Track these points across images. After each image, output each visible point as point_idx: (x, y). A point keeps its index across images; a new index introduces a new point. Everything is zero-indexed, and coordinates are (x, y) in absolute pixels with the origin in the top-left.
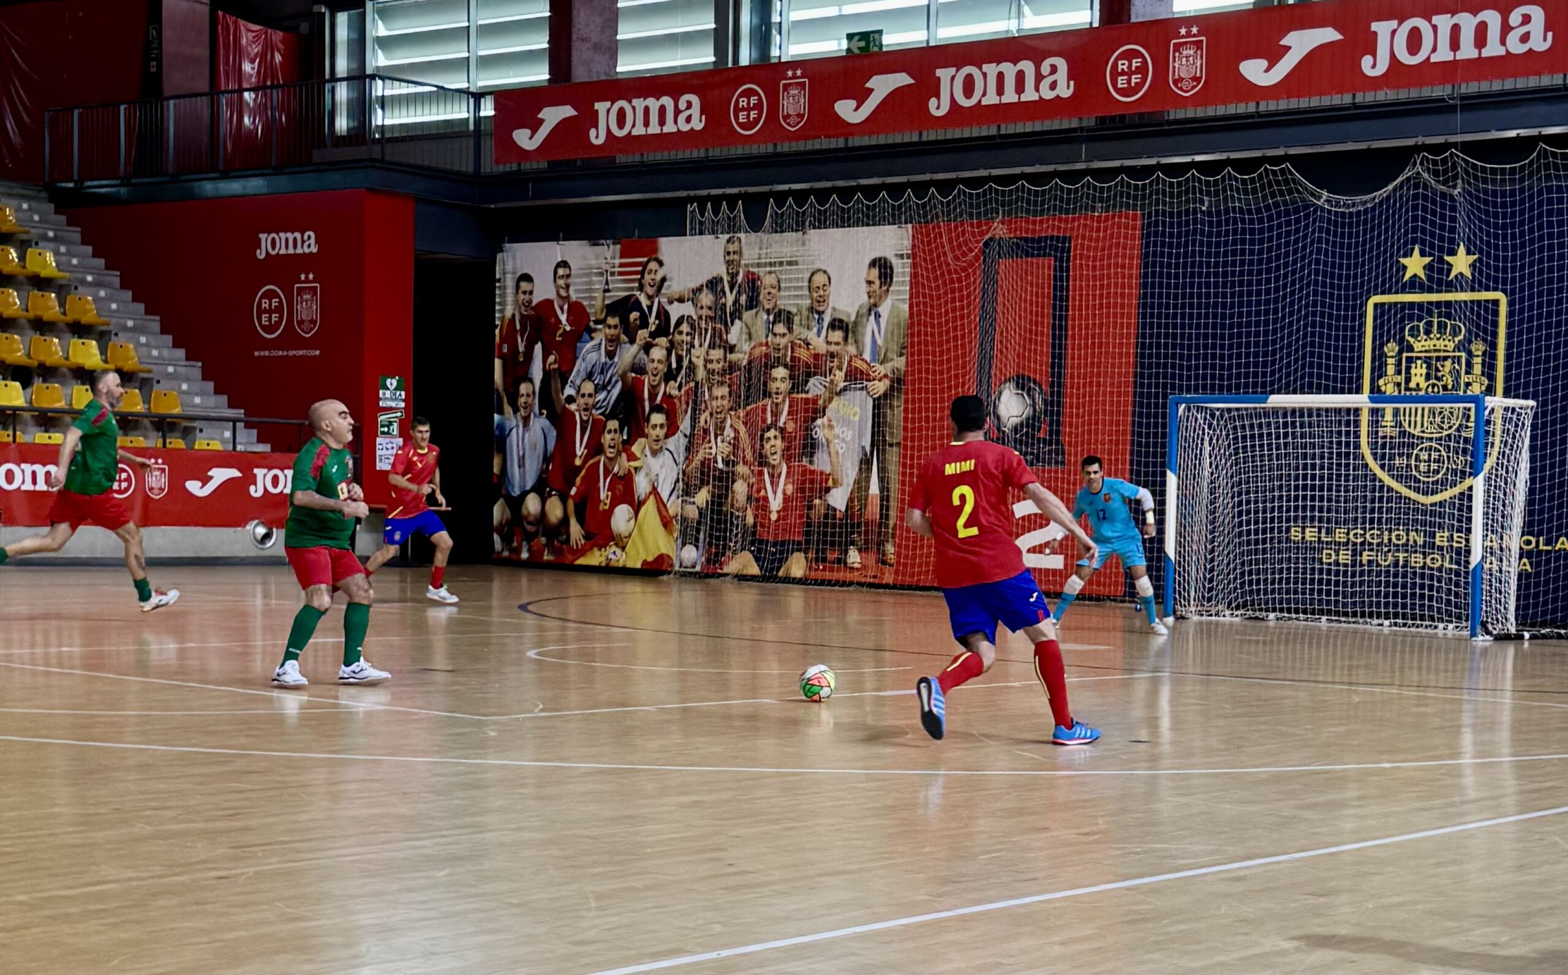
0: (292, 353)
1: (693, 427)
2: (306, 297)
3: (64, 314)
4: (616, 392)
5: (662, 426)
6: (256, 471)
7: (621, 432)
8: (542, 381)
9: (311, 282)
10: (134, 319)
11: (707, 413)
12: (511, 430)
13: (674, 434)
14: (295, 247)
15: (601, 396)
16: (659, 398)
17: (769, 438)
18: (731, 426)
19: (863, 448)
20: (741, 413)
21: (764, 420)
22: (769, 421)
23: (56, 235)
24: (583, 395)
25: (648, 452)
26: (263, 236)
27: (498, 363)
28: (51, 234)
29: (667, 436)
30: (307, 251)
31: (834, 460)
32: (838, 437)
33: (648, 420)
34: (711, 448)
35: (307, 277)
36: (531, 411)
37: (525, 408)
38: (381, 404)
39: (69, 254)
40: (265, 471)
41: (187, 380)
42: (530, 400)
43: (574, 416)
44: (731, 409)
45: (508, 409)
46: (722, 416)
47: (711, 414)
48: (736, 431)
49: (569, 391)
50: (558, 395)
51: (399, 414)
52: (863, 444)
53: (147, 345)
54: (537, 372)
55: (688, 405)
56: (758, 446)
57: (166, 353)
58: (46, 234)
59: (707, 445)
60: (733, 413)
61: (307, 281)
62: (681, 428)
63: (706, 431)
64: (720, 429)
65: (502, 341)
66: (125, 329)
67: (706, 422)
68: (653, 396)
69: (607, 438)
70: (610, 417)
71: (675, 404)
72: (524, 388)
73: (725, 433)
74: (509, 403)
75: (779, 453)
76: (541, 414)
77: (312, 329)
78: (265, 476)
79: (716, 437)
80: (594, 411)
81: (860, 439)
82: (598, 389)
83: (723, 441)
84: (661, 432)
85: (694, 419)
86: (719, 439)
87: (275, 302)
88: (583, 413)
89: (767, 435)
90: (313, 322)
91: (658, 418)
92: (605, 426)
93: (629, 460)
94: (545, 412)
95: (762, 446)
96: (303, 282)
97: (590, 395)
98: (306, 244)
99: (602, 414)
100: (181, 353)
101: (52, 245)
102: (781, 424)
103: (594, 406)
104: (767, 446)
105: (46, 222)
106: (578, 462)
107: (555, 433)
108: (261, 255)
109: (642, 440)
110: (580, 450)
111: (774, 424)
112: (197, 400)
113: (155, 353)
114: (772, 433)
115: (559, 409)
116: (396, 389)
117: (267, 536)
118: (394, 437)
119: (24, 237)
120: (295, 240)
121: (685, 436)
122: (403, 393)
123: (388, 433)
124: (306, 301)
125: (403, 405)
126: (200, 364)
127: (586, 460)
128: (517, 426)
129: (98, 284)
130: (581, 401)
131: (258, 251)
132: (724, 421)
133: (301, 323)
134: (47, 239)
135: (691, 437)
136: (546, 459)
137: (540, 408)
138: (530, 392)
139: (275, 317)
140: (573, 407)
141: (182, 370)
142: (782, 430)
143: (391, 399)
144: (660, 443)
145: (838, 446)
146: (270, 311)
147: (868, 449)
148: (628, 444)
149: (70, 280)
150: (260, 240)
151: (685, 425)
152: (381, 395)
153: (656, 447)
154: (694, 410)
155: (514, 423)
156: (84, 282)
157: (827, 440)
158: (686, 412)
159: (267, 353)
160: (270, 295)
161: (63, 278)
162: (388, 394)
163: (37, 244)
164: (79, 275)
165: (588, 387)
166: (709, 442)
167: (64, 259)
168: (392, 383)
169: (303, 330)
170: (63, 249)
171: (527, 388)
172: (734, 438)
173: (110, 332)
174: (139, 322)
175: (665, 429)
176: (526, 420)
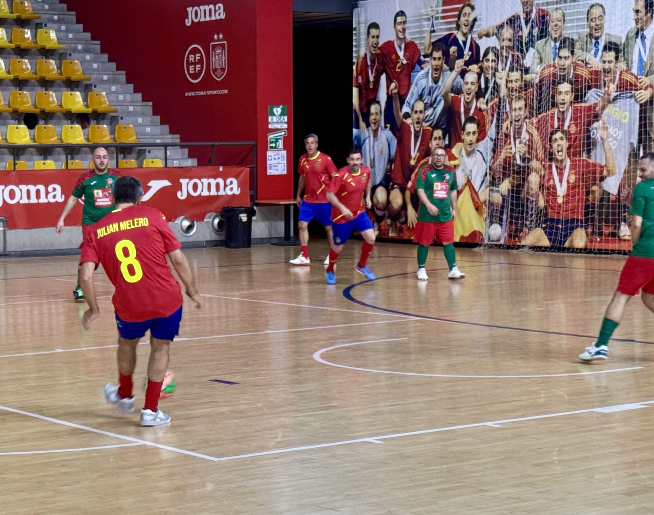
0: (209, 93)
1: (498, 133)
2: (219, 51)
3: (61, 74)
4: (440, 108)
5: (474, 133)
6: (181, 181)
7: (444, 138)
8: (387, 103)
9: (221, 40)
10: (108, 74)
11: (508, 122)
12: (365, 140)
13: (483, 138)
14: (210, 15)
15: (429, 112)
16: (472, 111)
17: (556, 139)
18: (527, 131)
19: (632, 144)
20: (535, 120)
21: (552, 126)
22: (556, 126)
23: (59, 18)
24: (416, 112)
25: (464, 153)
26: (189, 9)
27: (355, 91)
28: (56, 18)
29: (478, 141)
30: (218, 18)
31: (609, 154)
32: (612, 136)
33: (464, 129)
34: (511, 149)
35: (218, 37)
36: (379, 126)
37: (374, 124)
38: (270, 126)
39: (68, 31)
40: (187, 180)
41: (143, 115)
42: (378, 117)
43: (409, 127)
44: (526, 118)
45: (362, 124)
46: (519, 123)
47: (511, 122)
48: (531, 134)
49: (406, 109)
50: (397, 112)
51: (283, 133)
52: (632, 141)
53: (116, 93)
54: (383, 96)
55: (493, 116)
56: (548, 146)
57: (128, 97)
58: (53, 18)
59: (508, 147)
60: (527, 121)
61: (219, 40)
62: (489, 134)
63: (507, 136)
64: (518, 133)
65: (358, 75)
66: (102, 82)
67: (507, 128)
68: (467, 110)
69: (434, 144)
70: (436, 127)
71: (483, 116)
72: (374, 108)
73: (522, 137)
74: (364, 120)
75: (565, 150)
76: (386, 127)
77: (222, 75)
78: (188, 184)
79: (515, 140)
80: (424, 124)
81: (630, 138)
82: (426, 107)
83: (520, 143)
84: (473, 138)
85: (498, 127)
86: (518, 141)
87: (198, 56)
88: (416, 125)
89: (554, 137)
90: (223, 70)
91: (471, 127)
92: (432, 135)
93: (450, 160)
94: (388, 125)
95: (551, 146)
96: (216, 41)
97: (421, 112)
98: (217, 13)
99: (430, 126)
100: (139, 96)
101: (56, 26)
102: (566, 128)
103: (424, 120)
104: (555, 145)
105: (53, 10)
106: (413, 162)
107: (396, 141)
108: (188, 23)
109: (459, 145)
110: (414, 153)
111: (560, 128)
112: (148, 130)
113: (121, 97)
114: (558, 135)
115: (398, 124)
116: (281, 115)
117: (190, 228)
118: (280, 150)
119: (38, 21)
120: (210, 10)
121: (491, 139)
122: (286, 118)
123: (275, 147)
124: (218, 54)
125: (286, 126)
126: (151, 103)
127: (418, 161)
128: (369, 136)
129: (86, 51)
130: (415, 116)
131: (186, 20)
132: (520, 127)
133: (215, 70)
134: (53, 21)
135: (496, 141)
136: (390, 161)
137: (385, 123)
138: (378, 111)
139: (198, 67)
140: (409, 121)
141: (139, 109)
142: (567, 134)
143: (278, 122)
144: (473, 146)
145: (611, 144)
146: (195, 64)
147: (635, 145)
148: (448, 148)
149: (67, 50)
150: (187, 12)
151: (491, 131)
152: (270, 120)
153: (469, 149)
154: (498, 120)
155: (367, 135)
156: (75, 50)
157: (602, 139)
158: (492, 122)
159: (193, 94)
160: (194, 51)
161: (62, 49)
162: (275, 119)
163: (46, 25)
164: (73, 46)
165: (420, 106)
166: (510, 143)
167: (63, 34)
168: (278, 110)
169: (216, 76)
170: (63, 28)
171: (376, 109)
172: (529, 140)
173: (91, 85)
174: (111, 76)
175: (476, 135)
176: (375, 132)
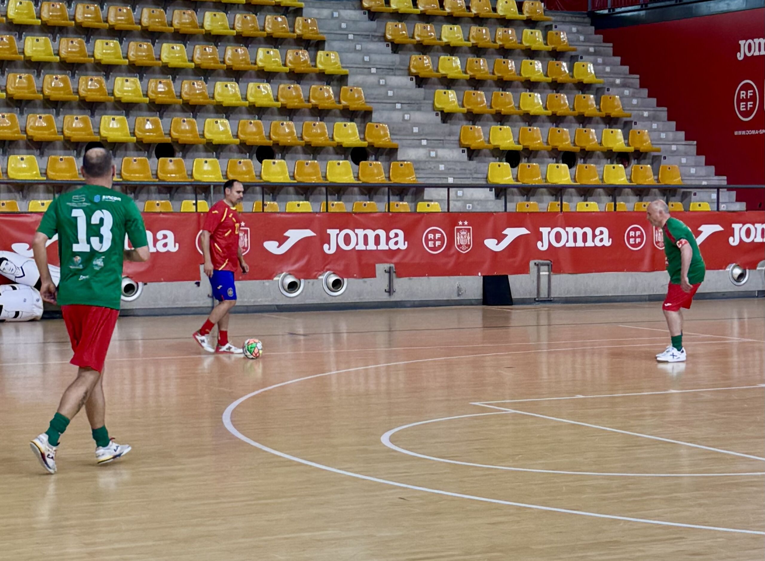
0: (762, 132)
3: (600, 110)
6: (734, 225)
10: (649, 111)
23: (595, 51)
26: (742, 42)
28: (592, 50)
39: (604, 64)
40: (740, 225)
41: (686, 154)
53: (657, 130)
57: (671, 135)
58: (588, 50)
66: (642, 118)
78: (740, 229)
87: (750, 93)
100: (682, 134)
101: (592, 58)
105: (588, 41)
108: (740, 57)
112: (693, 171)
113: (663, 135)
117: (742, 276)
119: (573, 53)
126: (695, 142)
129: (624, 85)
131: (738, 54)
134: (588, 53)
139: (750, 104)
141: (682, 148)
146: (746, 100)
149: (604, 84)
150: (740, 45)
156: (613, 85)
159: (744, 133)
160: (747, 87)
161: (599, 83)
163: (581, 58)
164: (611, 80)
167: (600, 67)
170: (600, 60)
173: (631, 122)
174: (651, 113)
